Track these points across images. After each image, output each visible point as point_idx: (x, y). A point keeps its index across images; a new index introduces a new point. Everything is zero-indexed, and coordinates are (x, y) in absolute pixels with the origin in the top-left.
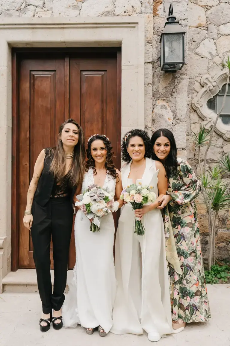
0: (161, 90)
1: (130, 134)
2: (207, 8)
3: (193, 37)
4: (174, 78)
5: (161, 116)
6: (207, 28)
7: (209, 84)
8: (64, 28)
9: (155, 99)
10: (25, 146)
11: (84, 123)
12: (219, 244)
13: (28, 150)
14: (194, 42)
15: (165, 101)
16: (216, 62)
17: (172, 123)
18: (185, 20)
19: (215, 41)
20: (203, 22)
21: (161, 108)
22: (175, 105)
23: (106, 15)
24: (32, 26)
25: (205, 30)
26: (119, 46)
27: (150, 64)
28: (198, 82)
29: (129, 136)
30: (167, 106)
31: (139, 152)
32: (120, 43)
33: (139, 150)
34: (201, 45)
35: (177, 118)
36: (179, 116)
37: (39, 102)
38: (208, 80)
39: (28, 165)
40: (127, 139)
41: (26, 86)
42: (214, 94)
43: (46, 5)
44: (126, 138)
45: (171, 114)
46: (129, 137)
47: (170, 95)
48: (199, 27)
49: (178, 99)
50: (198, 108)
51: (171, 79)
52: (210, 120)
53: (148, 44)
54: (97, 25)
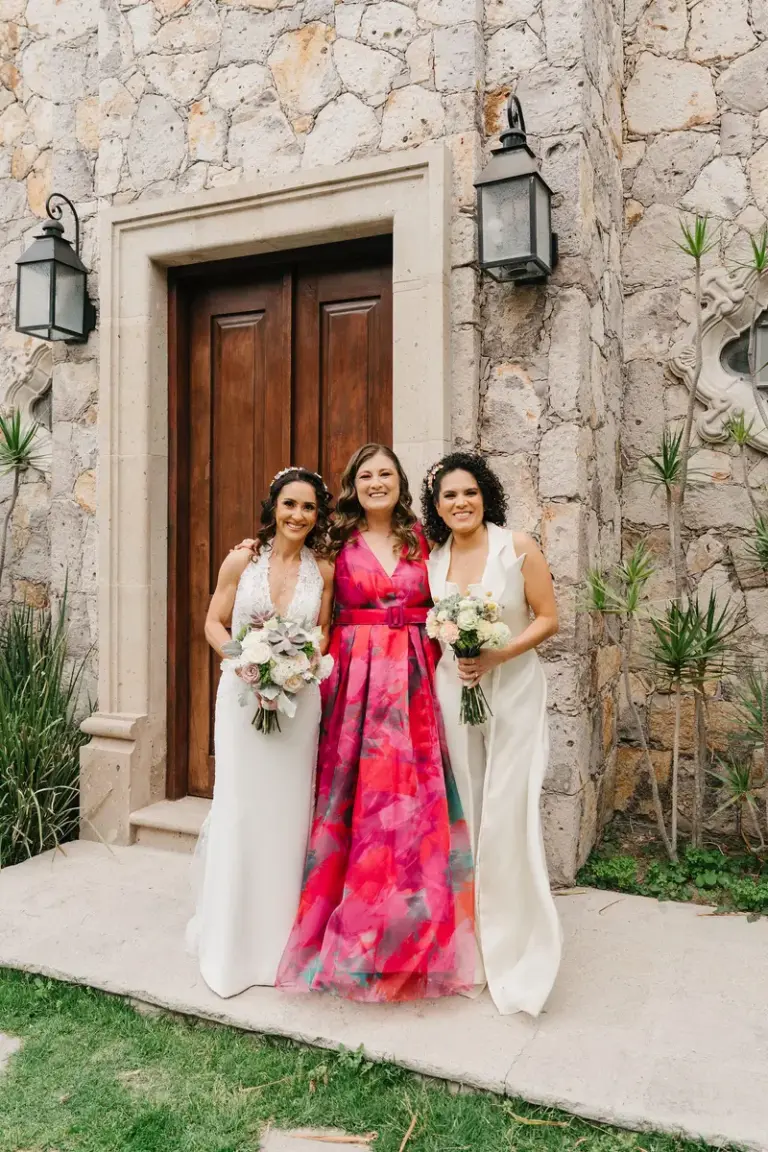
0: (507, 337)
1: (441, 467)
2: (717, 64)
3: (674, 161)
4: (542, 298)
5: (507, 408)
6: (720, 126)
7: (720, 297)
8: (260, 206)
9: (492, 362)
10: (201, 501)
11: (328, 437)
13: (208, 509)
14: (677, 176)
15: (518, 366)
16: (746, 225)
17: (539, 427)
18: (572, 129)
19: (744, 161)
20: (708, 109)
21: (507, 387)
22: (547, 374)
23: (360, 157)
24: (194, 213)
25: (711, 134)
26: (388, 232)
27: (469, 268)
28: (690, 293)
29: (437, 473)
30: (525, 380)
31: (468, 509)
32: (389, 223)
33: (466, 503)
34: (701, 182)
35: (551, 411)
36: (556, 406)
37: (231, 392)
38: (719, 285)
39: (207, 544)
40: (433, 480)
41: (203, 354)
42: (743, 325)
43: (230, 156)
44: (430, 479)
45: (534, 404)
46: (440, 474)
47: (531, 349)
49: (553, 358)
50: (686, 372)
51: (533, 304)
52: (724, 405)
53: (462, 214)
54: (332, 187)
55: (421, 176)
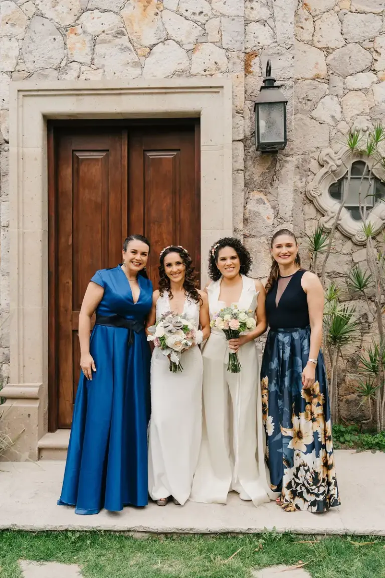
0: (257, 178)
1: (218, 245)
2: (327, 51)
3: (307, 94)
4: (275, 161)
5: (256, 214)
6: (329, 80)
7: (331, 163)
8: (120, 94)
9: (249, 190)
10: (67, 257)
11: (149, 224)
12: (347, 396)
13: (71, 262)
14: (309, 102)
15: (262, 193)
16: (341, 130)
17: (273, 224)
18: (289, 79)
19: (340, 99)
20: (323, 72)
21: (257, 203)
22: (277, 198)
23: (179, 76)
24: (77, 92)
25: (324, 84)
26: (197, 117)
27: (241, 142)
28: (315, 159)
29: (216, 248)
30: (266, 201)
31: (232, 266)
32: (199, 114)
33: (231, 263)
34: (320, 105)
35: (279, 216)
36: (282, 214)
37: (86, 195)
38: (330, 156)
39: (71, 283)
40: (214, 251)
41: (67, 172)
42: (339, 177)
43: (96, 61)
45: (271, 212)
47: (269, 185)
48: (317, 79)
49: (280, 190)
50: (315, 197)
51: (270, 163)
52: (333, 215)
53: (237, 114)
54: (165, 91)
55: (218, 92)
